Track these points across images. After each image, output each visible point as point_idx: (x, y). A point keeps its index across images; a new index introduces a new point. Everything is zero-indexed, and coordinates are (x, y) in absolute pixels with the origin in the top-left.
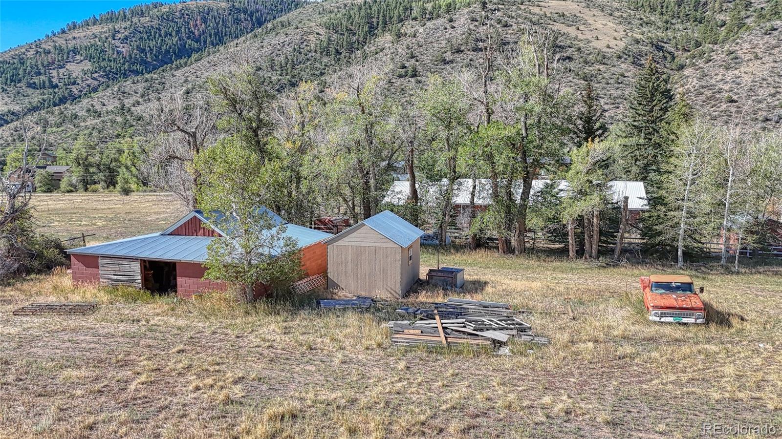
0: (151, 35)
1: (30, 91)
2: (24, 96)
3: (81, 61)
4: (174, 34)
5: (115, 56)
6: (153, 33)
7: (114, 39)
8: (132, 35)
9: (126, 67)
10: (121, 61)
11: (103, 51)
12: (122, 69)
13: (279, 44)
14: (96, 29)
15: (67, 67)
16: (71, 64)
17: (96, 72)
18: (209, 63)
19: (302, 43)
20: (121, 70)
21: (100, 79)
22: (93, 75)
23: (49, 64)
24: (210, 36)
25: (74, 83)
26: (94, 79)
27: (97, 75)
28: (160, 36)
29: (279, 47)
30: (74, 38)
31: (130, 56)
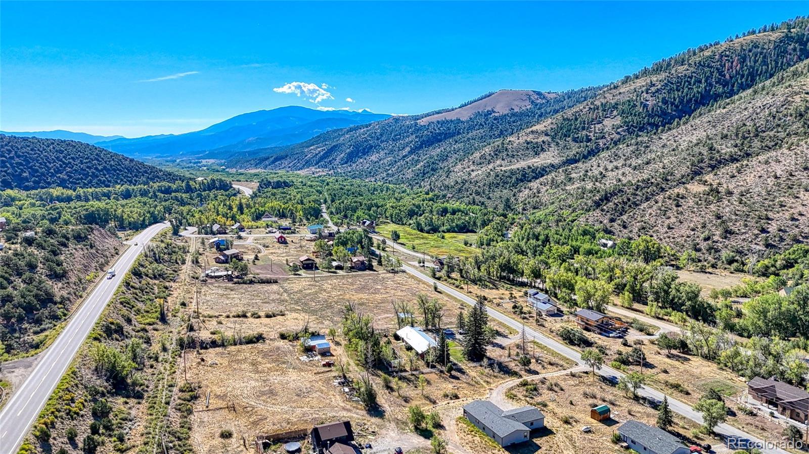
0: (681, 85)
1: (573, 144)
2: (567, 149)
3: (615, 117)
4: (703, 81)
5: (641, 110)
6: (683, 83)
7: (647, 93)
8: (663, 88)
9: (646, 120)
10: (644, 115)
11: (635, 106)
12: (642, 122)
13: (760, 107)
14: (641, 82)
15: (604, 123)
16: (608, 119)
17: (621, 126)
18: (692, 126)
19: (783, 105)
20: (640, 124)
21: (622, 133)
22: (619, 130)
23: (593, 120)
24: (743, 76)
25: (603, 137)
26: (618, 133)
27: (621, 129)
28: (690, 84)
29: (759, 111)
30: (620, 93)
31: (653, 109)
